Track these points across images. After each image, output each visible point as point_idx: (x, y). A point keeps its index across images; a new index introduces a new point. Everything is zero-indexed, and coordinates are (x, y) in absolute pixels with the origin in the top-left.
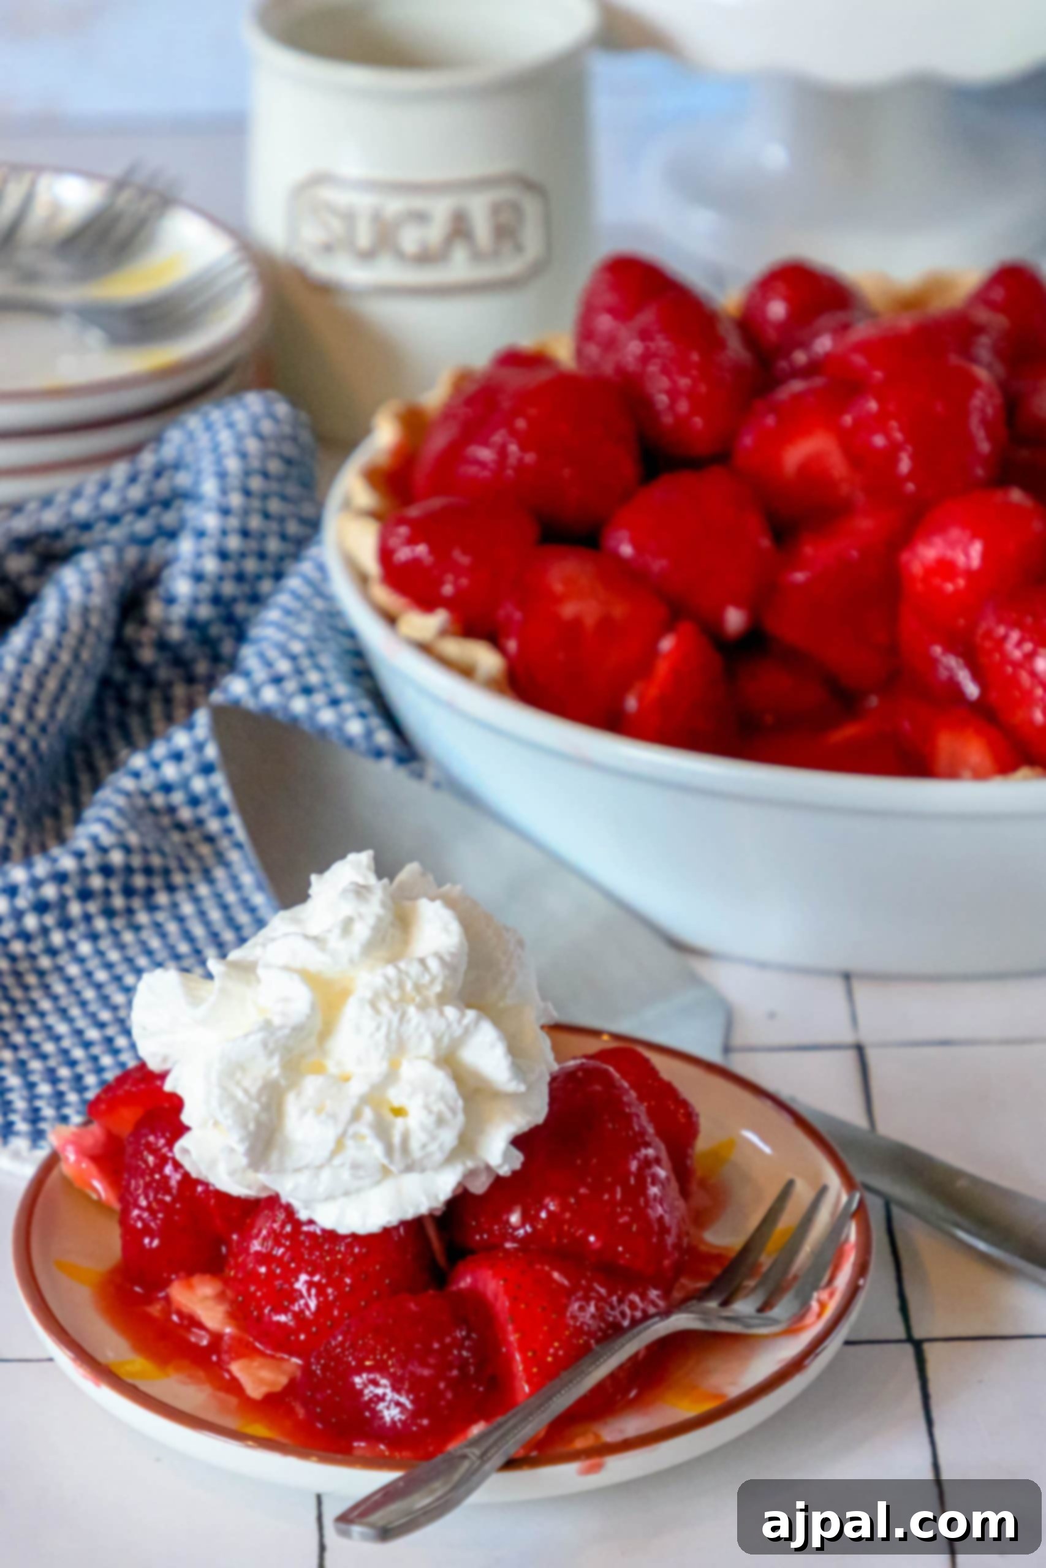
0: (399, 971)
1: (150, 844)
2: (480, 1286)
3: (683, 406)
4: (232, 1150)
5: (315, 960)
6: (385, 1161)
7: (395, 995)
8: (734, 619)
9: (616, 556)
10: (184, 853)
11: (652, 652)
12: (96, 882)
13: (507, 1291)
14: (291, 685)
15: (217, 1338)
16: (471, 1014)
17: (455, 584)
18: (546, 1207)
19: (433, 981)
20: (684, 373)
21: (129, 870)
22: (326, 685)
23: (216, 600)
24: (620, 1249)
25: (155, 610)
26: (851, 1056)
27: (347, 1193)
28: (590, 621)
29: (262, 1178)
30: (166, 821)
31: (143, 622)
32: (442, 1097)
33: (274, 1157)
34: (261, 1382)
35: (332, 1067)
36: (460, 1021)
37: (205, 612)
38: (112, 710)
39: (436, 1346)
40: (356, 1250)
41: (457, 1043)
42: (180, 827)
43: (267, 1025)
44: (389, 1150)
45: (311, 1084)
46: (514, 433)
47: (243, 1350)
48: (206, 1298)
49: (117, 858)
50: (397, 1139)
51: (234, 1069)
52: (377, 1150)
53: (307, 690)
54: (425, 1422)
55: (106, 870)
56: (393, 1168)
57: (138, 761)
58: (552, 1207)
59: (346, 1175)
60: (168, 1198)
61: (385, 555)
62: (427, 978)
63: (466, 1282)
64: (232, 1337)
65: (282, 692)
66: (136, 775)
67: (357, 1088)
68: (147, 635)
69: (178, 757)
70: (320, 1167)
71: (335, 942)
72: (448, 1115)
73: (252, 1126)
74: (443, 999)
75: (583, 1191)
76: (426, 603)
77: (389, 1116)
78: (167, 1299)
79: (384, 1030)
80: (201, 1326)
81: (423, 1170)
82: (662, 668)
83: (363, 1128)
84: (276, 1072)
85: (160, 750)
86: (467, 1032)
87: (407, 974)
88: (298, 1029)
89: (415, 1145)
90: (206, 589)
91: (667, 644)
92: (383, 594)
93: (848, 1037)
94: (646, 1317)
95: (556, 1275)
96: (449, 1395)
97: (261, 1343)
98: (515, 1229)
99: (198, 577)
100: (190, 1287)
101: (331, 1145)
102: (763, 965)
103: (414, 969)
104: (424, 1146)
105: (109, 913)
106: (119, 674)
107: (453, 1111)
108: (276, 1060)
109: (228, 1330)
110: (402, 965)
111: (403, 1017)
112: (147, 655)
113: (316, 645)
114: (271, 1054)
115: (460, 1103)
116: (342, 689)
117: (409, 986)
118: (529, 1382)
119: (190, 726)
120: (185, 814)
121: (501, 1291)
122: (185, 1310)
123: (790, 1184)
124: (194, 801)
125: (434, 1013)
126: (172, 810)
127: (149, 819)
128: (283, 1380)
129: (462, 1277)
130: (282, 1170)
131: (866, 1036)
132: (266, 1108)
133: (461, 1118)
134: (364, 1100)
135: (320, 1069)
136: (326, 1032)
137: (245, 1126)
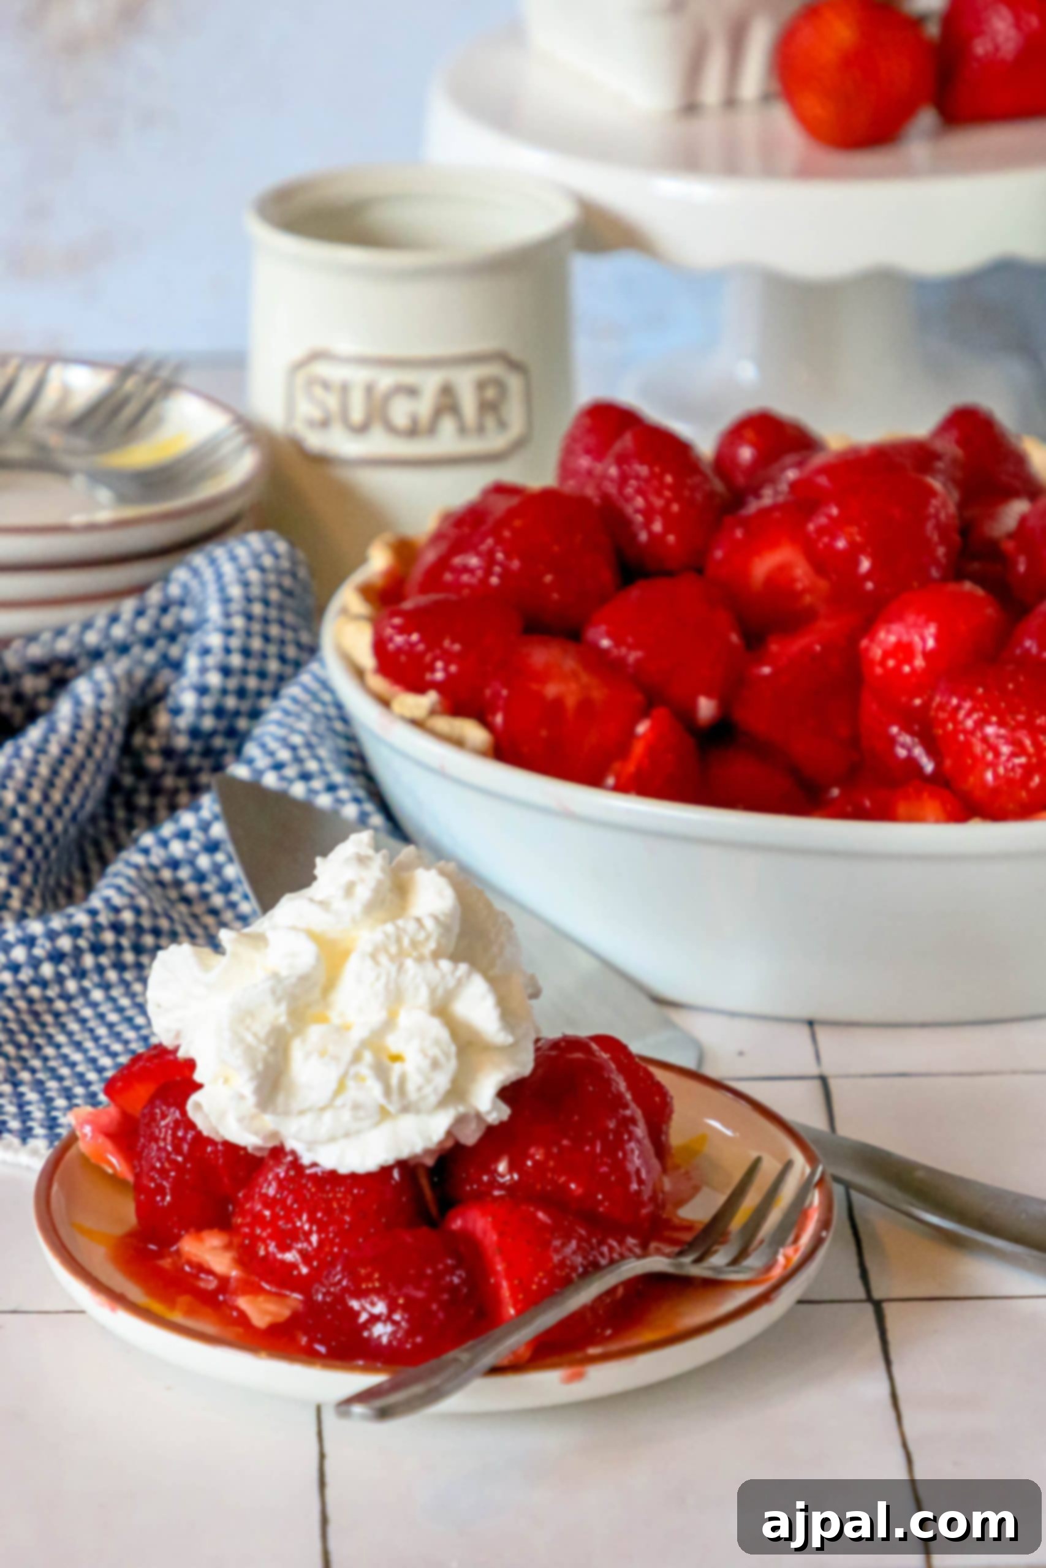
0: (398, 928)
1: (158, 908)
2: (470, 1226)
3: (657, 527)
4: (242, 1097)
5: (319, 921)
6: (382, 1100)
7: (393, 949)
8: (706, 707)
9: (595, 647)
10: (190, 922)
11: (631, 734)
12: (109, 937)
13: (495, 1225)
14: (291, 772)
15: (224, 1282)
16: (463, 967)
17: (446, 669)
18: (532, 1157)
19: (428, 937)
20: (659, 493)
21: (139, 929)
22: (324, 773)
23: (219, 712)
24: (600, 1197)
25: (162, 720)
26: (816, 1085)
27: (347, 1135)
28: (571, 702)
29: (269, 1121)
30: (173, 894)
31: (151, 731)
32: (437, 1042)
33: (281, 1099)
34: (266, 1312)
35: (335, 1017)
36: (453, 972)
37: (208, 723)
38: (120, 814)
39: (429, 1271)
40: (355, 1191)
41: (450, 995)
42: (186, 900)
43: (276, 976)
44: (387, 1092)
45: (315, 1032)
46: (499, 541)
47: (251, 1288)
48: (214, 1248)
49: (128, 917)
50: (394, 1081)
51: (244, 1015)
52: (375, 1089)
53: (306, 777)
54: (419, 1340)
55: (118, 928)
56: (392, 1108)
57: (147, 839)
58: (538, 1157)
59: (346, 1115)
60: (180, 1159)
61: (380, 647)
62: (422, 936)
63: (457, 1224)
64: (238, 1280)
65: (283, 778)
66: (146, 851)
67: (358, 1034)
68: (154, 743)
69: (184, 835)
70: (323, 1109)
71: (339, 904)
72: (442, 1059)
73: (260, 1066)
74: (436, 955)
75: (565, 1142)
76: (418, 687)
77: (387, 1062)
78: (178, 1253)
79: (383, 980)
80: (210, 1272)
81: (418, 1111)
82: (638, 749)
83: (364, 1069)
84: (283, 1020)
85: (167, 829)
86: (460, 983)
87: (404, 930)
88: (303, 979)
89: (411, 1087)
90: (208, 702)
91: (642, 728)
92: (378, 683)
93: (814, 1070)
94: (623, 1257)
95: (541, 1215)
96: (441, 1315)
97: (268, 1282)
98: (502, 1176)
99: (203, 690)
100: (201, 1240)
101: (333, 1085)
102: (733, 1015)
103: (411, 926)
104: (419, 1089)
105: (120, 966)
106: (128, 780)
107: (447, 1055)
108: (283, 1007)
109: (234, 1273)
110: (400, 923)
111: (401, 968)
112: (154, 762)
113: (314, 740)
114: (278, 1001)
115: (453, 1049)
116: (338, 778)
117: (406, 942)
118: (515, 1306)
119: (196, 808)
120: (191, 889)
121: (489, 1226)
122: (195, 1259)
123: (757, 1162)
124: (200, 877)
125: (429, 966)
126: (178, 884)
127: (158, 890)
128: (286, 1313)
129: (454, 1219)
130: (287, 1113)
131: (827, 1069)
132: (273, 1050)
133: (451, 1065)
134: (365, 1044)
135: (323, 1019)
136: (329, 986)
137: (253, 1065)
